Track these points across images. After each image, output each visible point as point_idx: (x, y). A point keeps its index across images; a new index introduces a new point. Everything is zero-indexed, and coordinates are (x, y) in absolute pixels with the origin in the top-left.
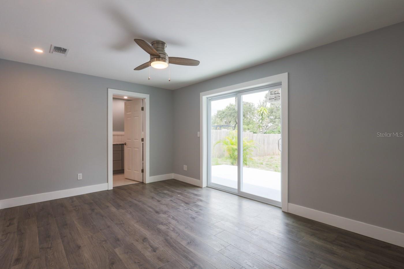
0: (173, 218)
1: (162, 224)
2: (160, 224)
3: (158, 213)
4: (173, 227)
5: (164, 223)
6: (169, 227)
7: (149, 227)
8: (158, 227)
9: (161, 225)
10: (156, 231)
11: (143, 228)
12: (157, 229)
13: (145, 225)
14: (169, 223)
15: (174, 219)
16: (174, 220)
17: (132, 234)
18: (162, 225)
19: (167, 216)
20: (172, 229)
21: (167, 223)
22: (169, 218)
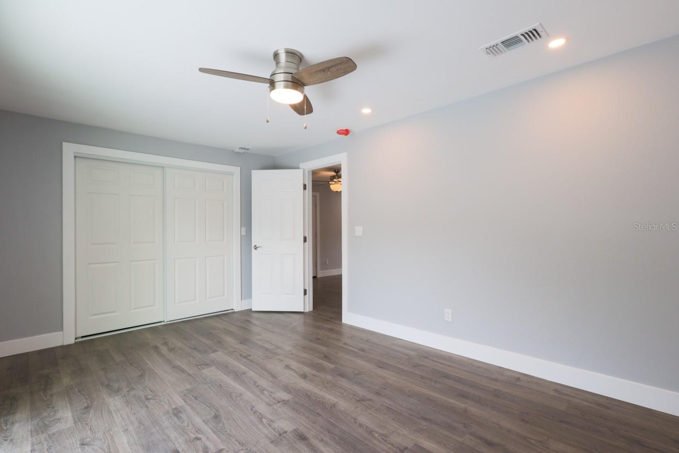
0: (261, 417)
1: (285, 402)
2: (288, 401)
3: (301, 437)
4: (263, 397)
5: (280, 403)
6: (270, 396)
7: (306, 394)
8: (289, 395)
9: (286, 399)
10: (292, 388)
11: (316, 393)
12: (291, 391)
13: (316, 399)
14: (270, 405)
15: (260, 414)
16: (260, 411)
17: (328, 384)
18: (284, 400)
19: (275, 425)
20: (266, 392)
21: (275, 404)
22: (269, 416)
